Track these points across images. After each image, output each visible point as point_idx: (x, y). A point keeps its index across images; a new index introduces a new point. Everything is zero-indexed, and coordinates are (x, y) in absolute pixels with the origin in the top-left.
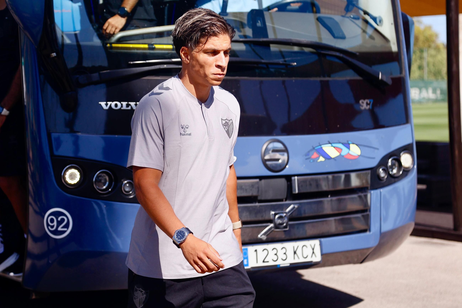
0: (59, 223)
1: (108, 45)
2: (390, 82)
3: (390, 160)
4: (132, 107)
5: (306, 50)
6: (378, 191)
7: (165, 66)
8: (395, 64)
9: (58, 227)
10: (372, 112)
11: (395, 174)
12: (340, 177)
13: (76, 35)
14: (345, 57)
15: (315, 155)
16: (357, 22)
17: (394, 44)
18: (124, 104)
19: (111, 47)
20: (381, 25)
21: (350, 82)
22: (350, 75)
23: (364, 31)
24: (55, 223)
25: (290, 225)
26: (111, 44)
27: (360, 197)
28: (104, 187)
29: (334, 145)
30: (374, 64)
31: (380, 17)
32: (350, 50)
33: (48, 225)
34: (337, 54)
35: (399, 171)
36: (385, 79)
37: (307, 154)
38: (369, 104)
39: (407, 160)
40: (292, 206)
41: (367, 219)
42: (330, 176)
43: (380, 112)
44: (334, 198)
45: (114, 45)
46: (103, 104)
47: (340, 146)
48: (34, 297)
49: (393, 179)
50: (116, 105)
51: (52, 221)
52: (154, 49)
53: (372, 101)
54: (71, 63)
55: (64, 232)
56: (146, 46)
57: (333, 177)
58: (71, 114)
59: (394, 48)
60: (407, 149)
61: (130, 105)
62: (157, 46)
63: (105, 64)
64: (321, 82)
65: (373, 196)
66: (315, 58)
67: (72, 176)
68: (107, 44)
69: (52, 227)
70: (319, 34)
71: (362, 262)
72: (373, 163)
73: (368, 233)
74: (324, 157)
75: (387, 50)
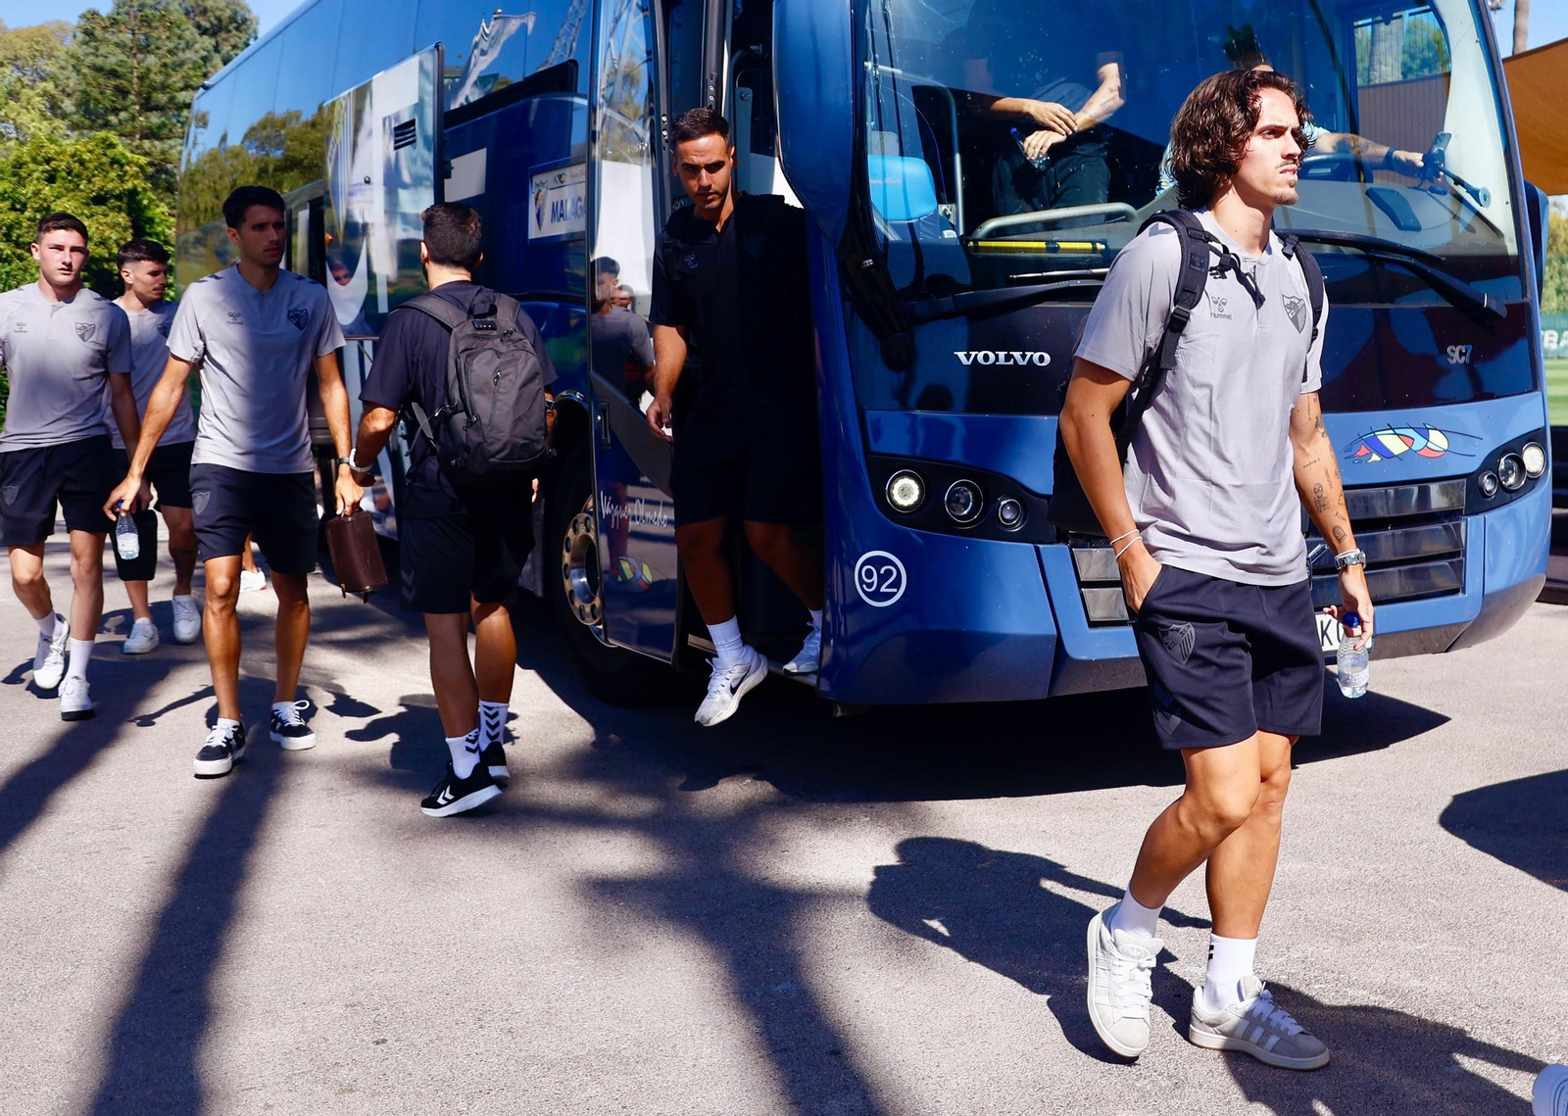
0: (882, 579)
1: (971, 243)
2: (1503, 312)
3: (1503, 460)
4: (1015, 360)
5: (1347, 250)
6: (1480, 517)
7: (1079, 283)
8: (1515, 280)
9: (879, 586)
10: (1470, 369)
11: (1510, 486)
12: (1411, 492)
13: (911, 226)
14: (1419, 264)
15: (1364, 451)
16: (1442, 198)
17: (1511, 241)
18: (1002, 354)
19: (977, 248)
20: (1488, 206)
21: (1429, 313)
22: (1430, 300)
23: (1455, 217)
24: (875, 578)
25: (1314, 581)
26: (976, 241)
27: (1446, 528)
28: (965, 512)
29: (1397, 431)
30: (1474, 279)
31: (1484, 189)
32: (1429, 252)
33: (862, 582)
34: (1406, 259)
35: (1518, 480)
36: (1494, 307)
37: (1349, 449)
38: (1465, 354)
39: (1534, 459)
40: (1319, 546)
41: (1459, 569)
42: (1391, 491)
43: (1485, 371)
44: (1398, 532)
45: (981, 244)
46: (961, 355)
47: (1410, 432)
48: (839, 714)
49: (1507, 495)
50: (986, 358)
51: (869, 574)
52: (1056, 250)
53: (1470, 347)
54: (902, 279)
55: (891, 595)
56: (1043, 245)
57: (1396, 491)
58: (903, 374)
59: (1512, 249)
60: (1534, 438)
61: (1012, 356)
62: (1063, 245)
63: (967, 280)
64: (1375, 310)
65: (1472, 527)
66: (1364, 266)
67: (904, 492)
68: (968, 241)
69: (870, 585)
70: (1370, 220)
71: (1446, 651)
72: (1472, 465)
73: (1460, 595)
74: (1379, 454)
75: (1498, 252)
